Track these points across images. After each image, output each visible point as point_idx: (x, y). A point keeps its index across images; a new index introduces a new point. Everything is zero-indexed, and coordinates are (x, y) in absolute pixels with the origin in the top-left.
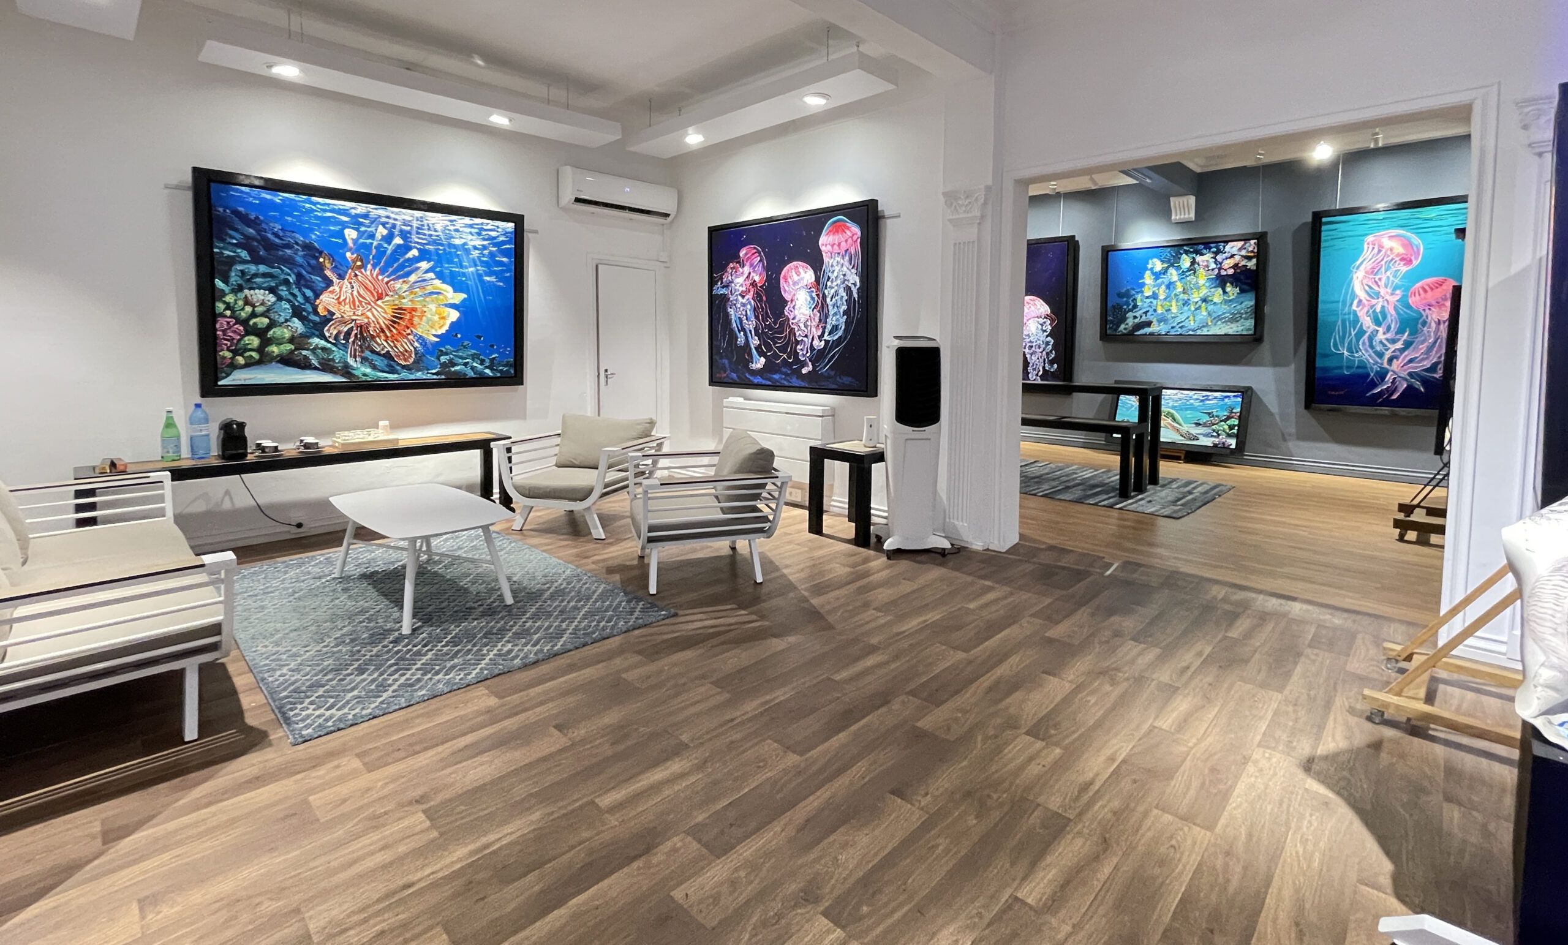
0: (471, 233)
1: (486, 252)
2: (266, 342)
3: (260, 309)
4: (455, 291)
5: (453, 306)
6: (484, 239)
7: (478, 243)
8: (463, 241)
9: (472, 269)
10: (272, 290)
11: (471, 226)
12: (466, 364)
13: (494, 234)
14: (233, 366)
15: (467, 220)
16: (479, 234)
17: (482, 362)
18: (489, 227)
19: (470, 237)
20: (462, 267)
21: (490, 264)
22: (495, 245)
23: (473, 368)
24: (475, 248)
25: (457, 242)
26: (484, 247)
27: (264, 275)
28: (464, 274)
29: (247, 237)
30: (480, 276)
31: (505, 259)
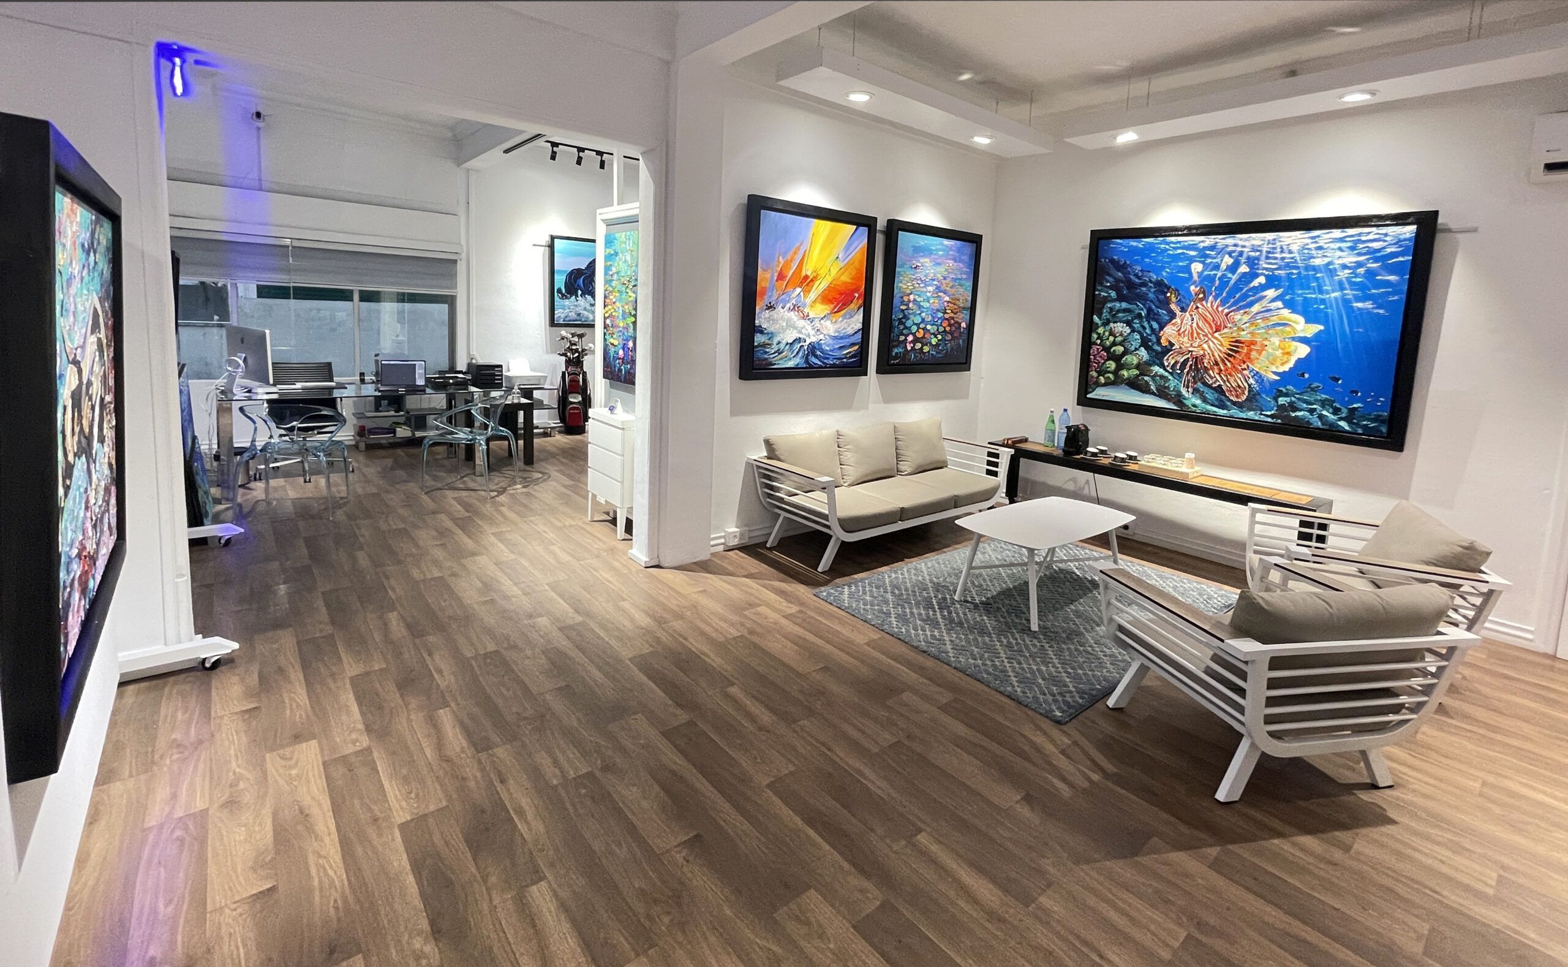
0: (1340, 249)
1: (1361, 270)
2: (1120, 367)
3: (1119, 339)
4: (1307, 322)
5: (1304, 340)
6: (1359, 254)
7: (1350, 259)
8: (1326, 260)
9: (1337, 294)
10: (1129, 323)
11: (1342, 240)
12: (1312, 411)
13: (1376, 245)
14: (1098, 384)
15: (1337, 233)
16: (1352, 248)
17: (1336, 411)
18: (1371, 237)
19: (1339, 253)
20: (1321, 292)
21: (1367, 285)
22: (1376, 260)
23: (1321, 417)
24: (1344, 267)
25: (1317, 262)
26: (1359, 265)
27: (1125, 311)
28: (1323, 301)
29: (1117, 280)
30: (1346, 302)
31: (1392, 278)
